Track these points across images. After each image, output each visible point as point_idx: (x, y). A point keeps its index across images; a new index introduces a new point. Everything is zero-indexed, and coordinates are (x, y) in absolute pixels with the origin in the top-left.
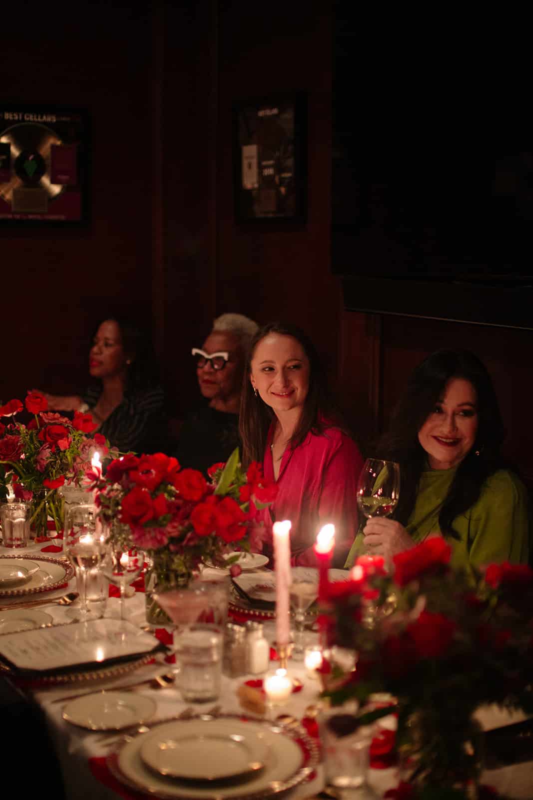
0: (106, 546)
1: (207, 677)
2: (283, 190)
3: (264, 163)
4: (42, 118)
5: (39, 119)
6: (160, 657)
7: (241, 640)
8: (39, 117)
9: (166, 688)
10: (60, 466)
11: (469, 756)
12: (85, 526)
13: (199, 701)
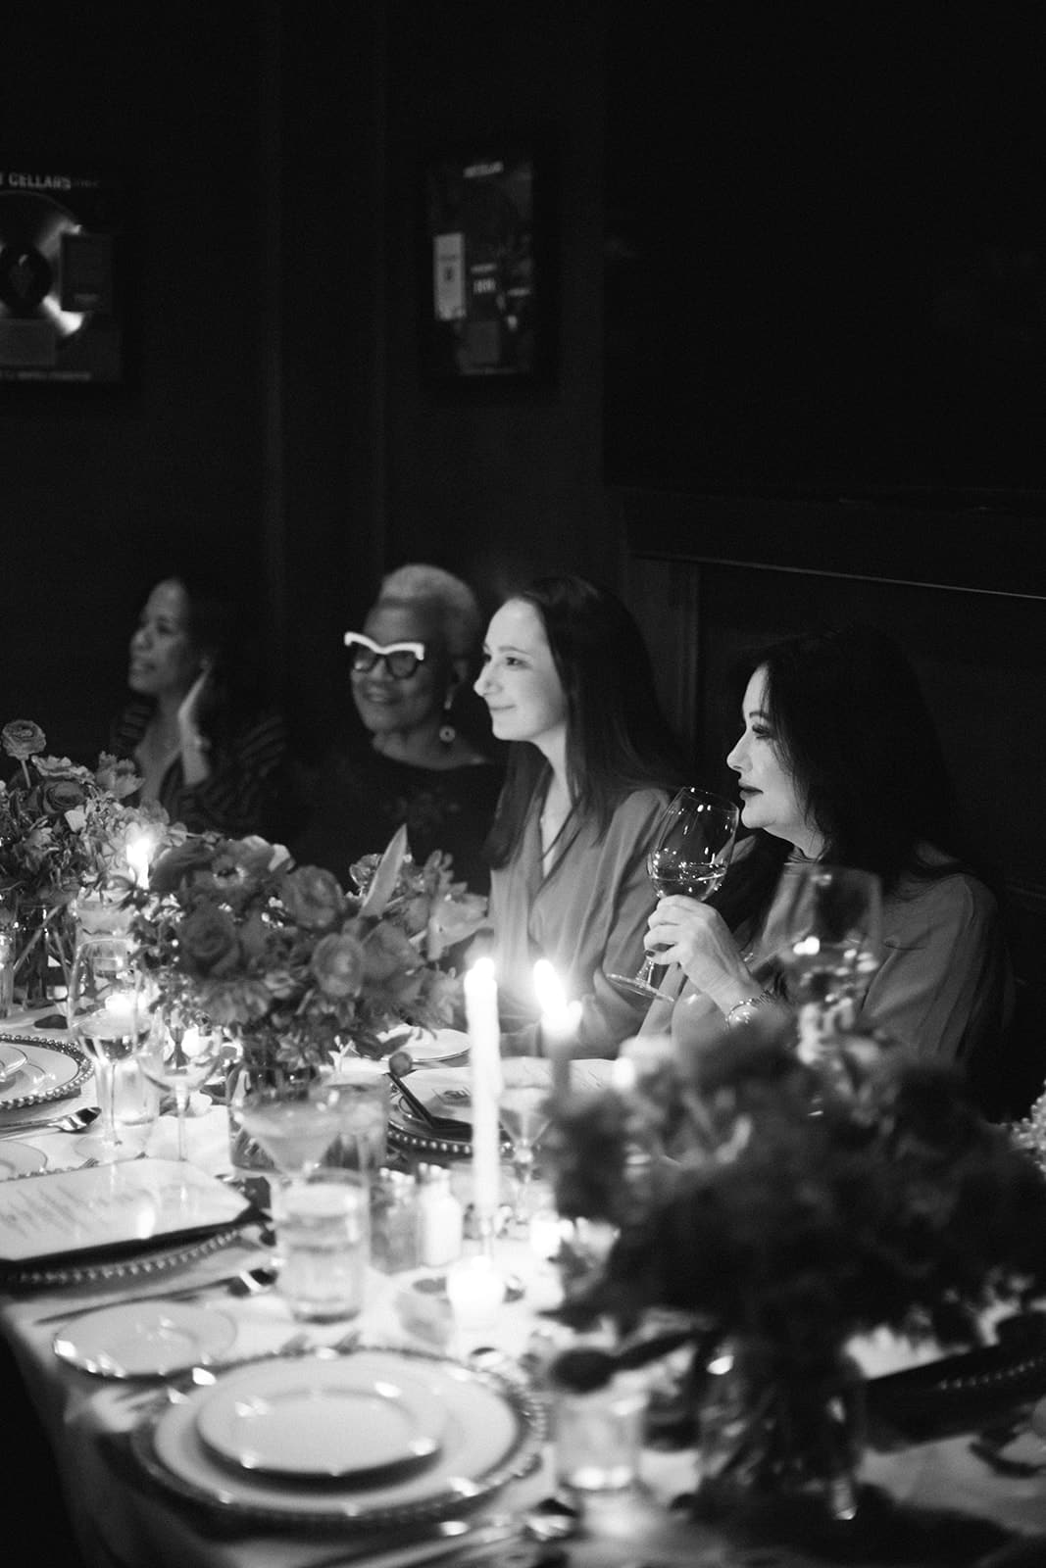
0: (150, 1017)
1: (339, 1272)
2: (512, 321)
3: (478, 269)
4: (43, 181)
5: (38, 185)
6: (252, 1232)
7: (407, 1200)
8: (38, 179)
9: (258, 1294)
10: (71, 860)
11: (836, 1423)
12: (118, 977)
13: (320, 1320)
